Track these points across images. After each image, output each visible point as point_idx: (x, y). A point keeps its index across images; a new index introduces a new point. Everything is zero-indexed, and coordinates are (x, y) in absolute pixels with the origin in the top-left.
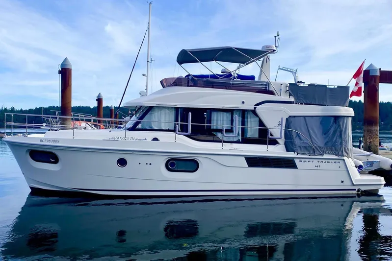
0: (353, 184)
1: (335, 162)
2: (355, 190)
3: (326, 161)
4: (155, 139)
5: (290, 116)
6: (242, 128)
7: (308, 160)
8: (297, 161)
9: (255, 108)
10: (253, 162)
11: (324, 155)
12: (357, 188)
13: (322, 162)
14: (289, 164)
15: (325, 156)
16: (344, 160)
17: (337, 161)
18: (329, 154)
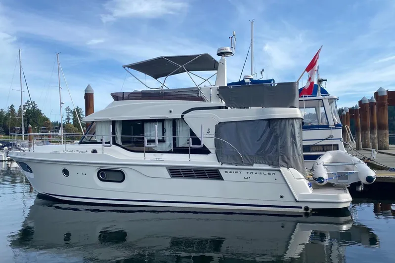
0: (296, 200)
1: (269, 174)
2: (301, 208)
3: (257, 172)
4: (94, 151)
5: (220, 123)
6: (173, 138)
7: (235, 171)
8: (222, 172)
9: (182, 116)
10: (176, 172)
11: (254, 164)
12: (303, 205)
13: (253, 173)
14: (213, 174)
15: (256, 166)
16: (279, 171)
17: (271, 172)
18: (260, 163)
